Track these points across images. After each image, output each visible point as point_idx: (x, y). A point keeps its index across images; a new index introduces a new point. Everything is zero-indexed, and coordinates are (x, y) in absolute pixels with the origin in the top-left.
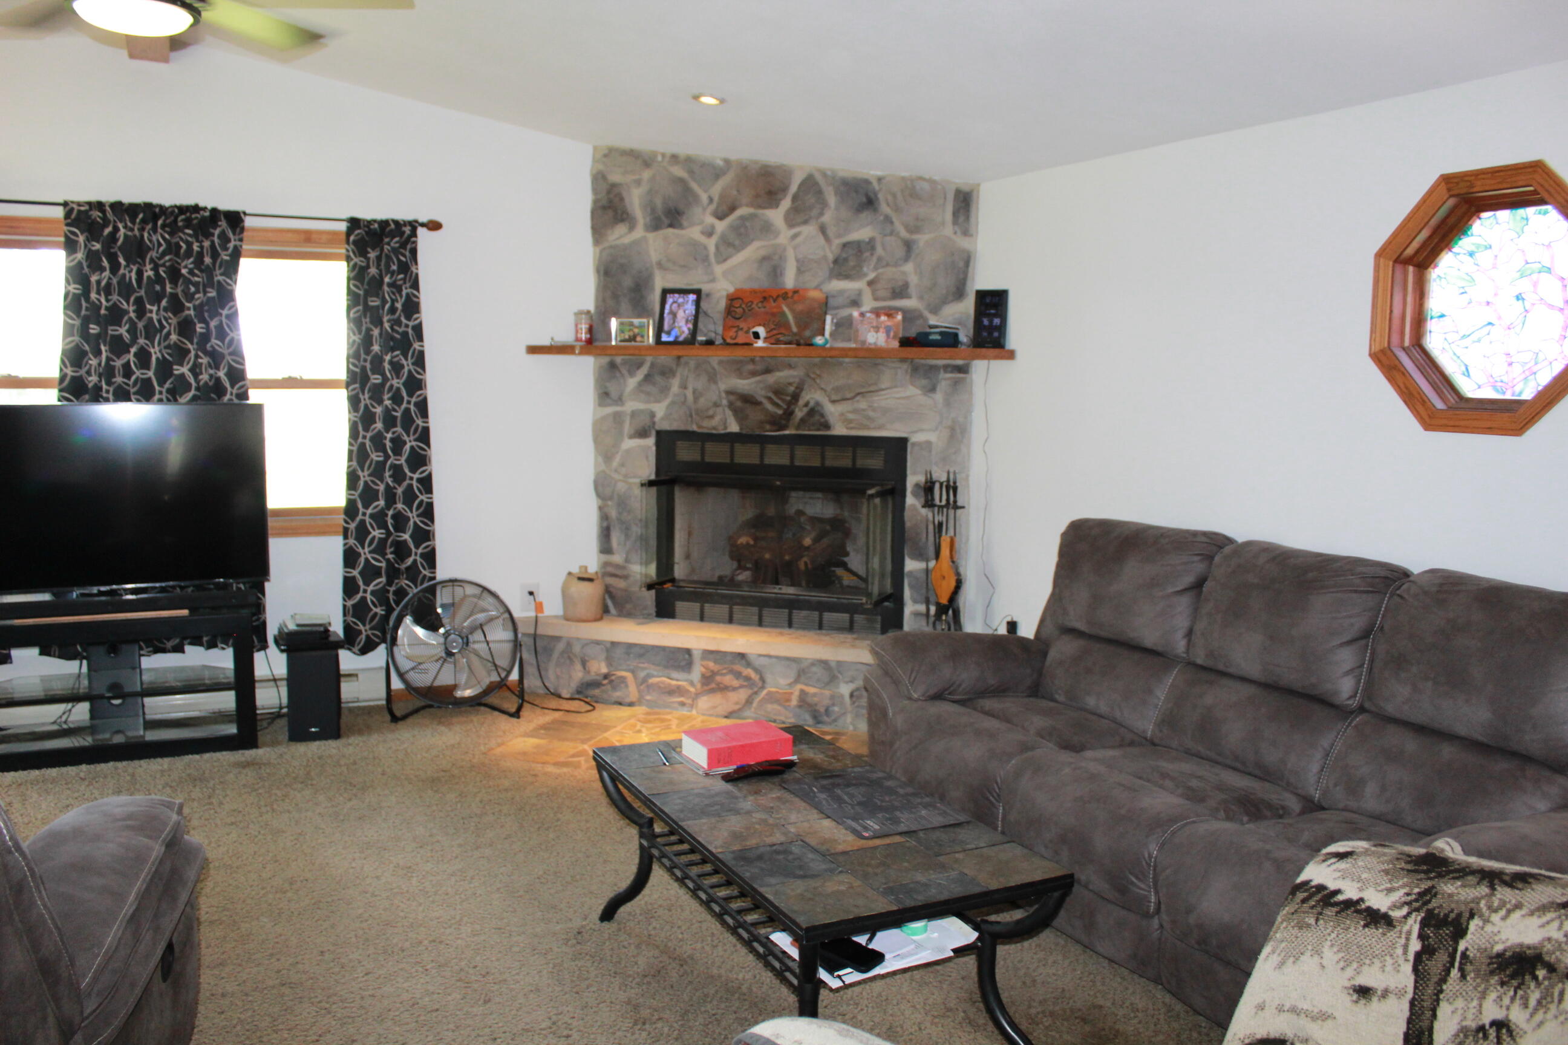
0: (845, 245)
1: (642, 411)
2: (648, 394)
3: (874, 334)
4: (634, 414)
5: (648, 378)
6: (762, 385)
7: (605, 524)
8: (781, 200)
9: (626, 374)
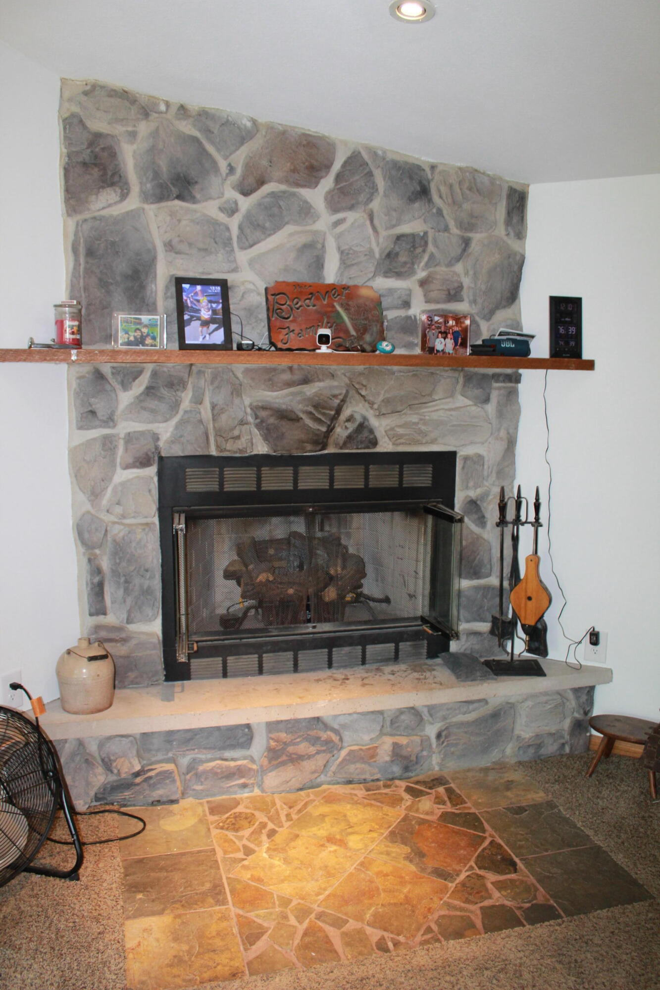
0: (399, 238)
1: (142, 433)
2: (153, 411)
3: (442, 340)
4: (130, 438)
5: (150, 391)
6: (299, 398)
7: (96, 580)
8: (322, 178)
9: (118, 387)
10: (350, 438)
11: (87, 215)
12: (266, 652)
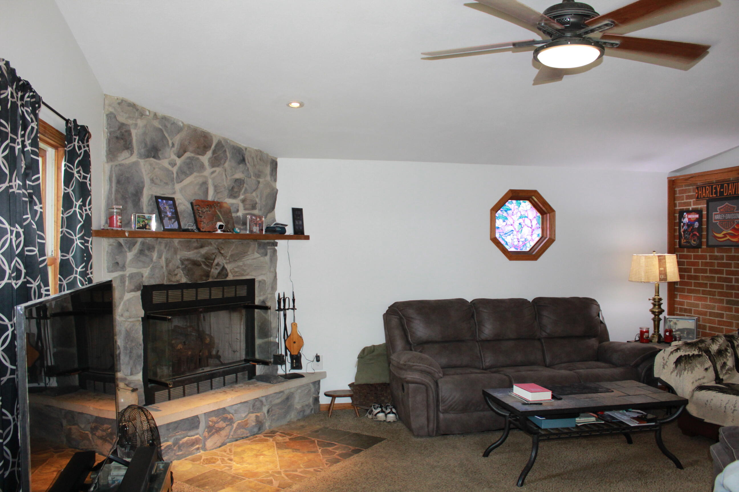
0: (235, 180)
1: (137, 274)
4: (131, 277)
6: (199, 255)
8: (207, 151)
9: (127, 250)
10: (219, 273)
11: (116, 163)
12: (187, 384)
